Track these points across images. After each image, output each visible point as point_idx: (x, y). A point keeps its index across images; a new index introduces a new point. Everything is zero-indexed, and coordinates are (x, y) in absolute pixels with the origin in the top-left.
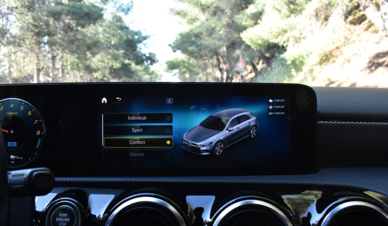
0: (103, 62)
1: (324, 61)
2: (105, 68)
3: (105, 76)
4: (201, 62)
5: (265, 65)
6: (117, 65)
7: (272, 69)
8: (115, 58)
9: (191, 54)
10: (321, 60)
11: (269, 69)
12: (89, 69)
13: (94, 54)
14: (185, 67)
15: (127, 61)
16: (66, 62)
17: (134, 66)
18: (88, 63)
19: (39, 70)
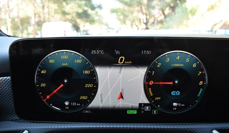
0: (72, 8)
1: (210, 9)
2: (73, 12)
3: (73, 17)
4: (131, 9)
5: (170, 11)
6: (80, 11)
7: (175, 14)
8: (80, 6)
9: (126, 4)
10: (208, 9)
11: (173, 13)
12: (64, 13)
13: (67, 4)
14: (121, 12)
15: (86, 8)
16: (51, 8)
17: (90, 12)
18: (64, 9)
19: (35, 14)
